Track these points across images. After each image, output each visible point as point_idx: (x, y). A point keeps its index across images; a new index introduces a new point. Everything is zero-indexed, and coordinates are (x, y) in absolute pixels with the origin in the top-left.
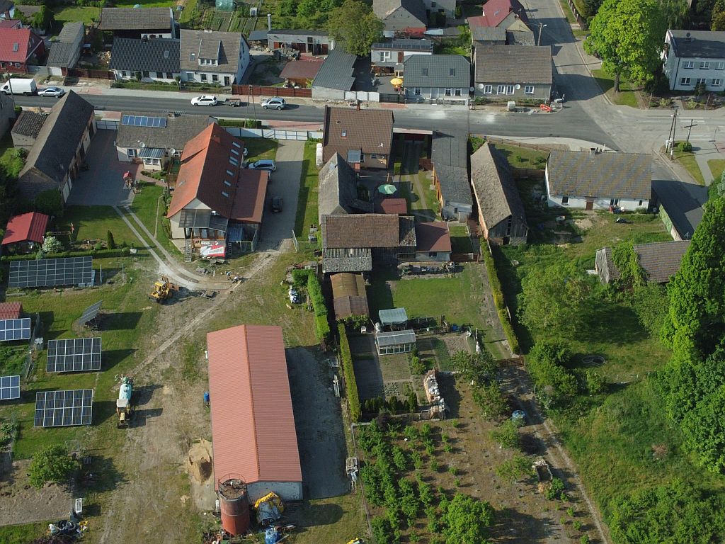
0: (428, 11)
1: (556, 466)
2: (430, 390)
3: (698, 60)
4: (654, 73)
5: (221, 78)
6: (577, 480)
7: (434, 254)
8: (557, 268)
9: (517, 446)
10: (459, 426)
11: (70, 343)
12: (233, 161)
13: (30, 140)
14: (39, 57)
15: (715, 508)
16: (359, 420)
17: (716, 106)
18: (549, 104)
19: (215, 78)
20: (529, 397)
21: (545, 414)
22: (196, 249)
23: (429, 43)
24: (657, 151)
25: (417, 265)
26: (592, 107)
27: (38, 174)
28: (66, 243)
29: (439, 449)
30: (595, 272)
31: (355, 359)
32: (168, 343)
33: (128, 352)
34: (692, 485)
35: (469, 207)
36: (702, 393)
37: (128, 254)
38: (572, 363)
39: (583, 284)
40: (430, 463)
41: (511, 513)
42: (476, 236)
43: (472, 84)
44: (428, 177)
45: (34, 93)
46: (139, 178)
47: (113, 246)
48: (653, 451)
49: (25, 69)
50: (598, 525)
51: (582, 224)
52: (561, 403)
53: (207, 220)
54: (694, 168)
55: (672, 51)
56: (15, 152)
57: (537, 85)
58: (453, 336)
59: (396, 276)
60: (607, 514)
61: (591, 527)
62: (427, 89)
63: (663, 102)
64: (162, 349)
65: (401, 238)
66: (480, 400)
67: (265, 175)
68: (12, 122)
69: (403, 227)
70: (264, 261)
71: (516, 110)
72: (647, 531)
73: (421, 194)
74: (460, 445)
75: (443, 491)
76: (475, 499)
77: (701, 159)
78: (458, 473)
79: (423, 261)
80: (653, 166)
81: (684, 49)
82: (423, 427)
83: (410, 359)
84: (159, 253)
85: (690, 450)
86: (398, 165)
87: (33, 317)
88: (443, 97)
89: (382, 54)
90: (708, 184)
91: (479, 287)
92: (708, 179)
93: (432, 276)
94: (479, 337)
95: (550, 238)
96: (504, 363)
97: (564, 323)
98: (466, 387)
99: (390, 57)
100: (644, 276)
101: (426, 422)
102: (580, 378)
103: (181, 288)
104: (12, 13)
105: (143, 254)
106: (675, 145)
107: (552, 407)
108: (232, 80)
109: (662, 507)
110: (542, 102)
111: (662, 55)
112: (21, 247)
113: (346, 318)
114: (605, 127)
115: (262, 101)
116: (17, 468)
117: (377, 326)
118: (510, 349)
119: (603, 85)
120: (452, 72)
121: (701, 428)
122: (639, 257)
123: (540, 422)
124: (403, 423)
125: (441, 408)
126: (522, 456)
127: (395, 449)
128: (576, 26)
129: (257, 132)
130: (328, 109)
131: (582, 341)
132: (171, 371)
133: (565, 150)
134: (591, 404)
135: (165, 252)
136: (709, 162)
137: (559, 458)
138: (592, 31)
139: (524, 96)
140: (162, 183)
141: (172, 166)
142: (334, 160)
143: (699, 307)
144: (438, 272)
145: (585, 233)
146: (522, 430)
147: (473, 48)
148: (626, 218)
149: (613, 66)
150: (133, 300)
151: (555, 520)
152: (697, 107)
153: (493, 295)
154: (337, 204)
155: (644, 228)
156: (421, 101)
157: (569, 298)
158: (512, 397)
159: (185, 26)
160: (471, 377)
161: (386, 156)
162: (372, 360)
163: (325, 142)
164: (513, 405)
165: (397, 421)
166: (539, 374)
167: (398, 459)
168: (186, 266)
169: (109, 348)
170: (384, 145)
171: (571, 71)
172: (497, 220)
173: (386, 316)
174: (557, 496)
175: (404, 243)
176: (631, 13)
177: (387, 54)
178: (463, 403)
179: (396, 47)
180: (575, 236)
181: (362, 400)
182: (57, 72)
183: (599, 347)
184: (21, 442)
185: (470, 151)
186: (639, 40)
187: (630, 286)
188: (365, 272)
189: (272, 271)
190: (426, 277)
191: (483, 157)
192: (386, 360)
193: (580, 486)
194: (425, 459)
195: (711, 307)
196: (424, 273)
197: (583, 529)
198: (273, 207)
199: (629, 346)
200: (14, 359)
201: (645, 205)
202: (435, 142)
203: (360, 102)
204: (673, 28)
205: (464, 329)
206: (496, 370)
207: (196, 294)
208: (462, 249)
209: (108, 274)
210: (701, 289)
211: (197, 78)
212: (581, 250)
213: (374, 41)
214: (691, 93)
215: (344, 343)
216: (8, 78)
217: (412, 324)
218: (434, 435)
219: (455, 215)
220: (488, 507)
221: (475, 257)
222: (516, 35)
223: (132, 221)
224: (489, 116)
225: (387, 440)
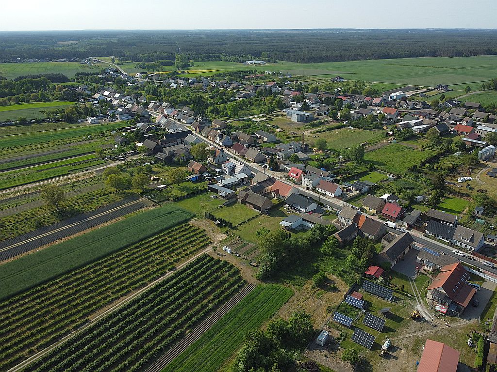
5: (469, 247)
11: (374, 317)
12: (462, 279)
13: (388, 243)
14: (401, 217)
19: (466, 246)
22: (434, 306)
27: (385, 256)
28: (386, 282)
32: (410, 335)
33: (394, 331)
37: (407, 295)
45: (395, 228)
46: (421, 270)
47: (403, 290)
49: (395, 220)
53: (443, 297)
56: (381, 245)
64: (407, 336)
67: (474, 290)
68: (384, 235)
70: (462, 323)
84: (419, 301)
87: (365, 301)
103: (423, 317)
104: (397, 201)
105: (413, 298)
108: (473, 250)
112: (370, 277)
115: (484, 262)
116: (339, 350)
129: (477, 273)
132: (407, 346)
135: (421, 301)
140: (430, 276)
141: (436, 272)
150: (403, 313)
159: (460, 224)
168: (428, 310)
169: (387, 325)
182: (405, 224)
184: (344, 342)
189: (464, 328)
198: (473, 304)
200: (353, 313)
207: (427, 322)
209: (397, 299)
211: (458, 244)
216: (388, 221)
223: (413, 285)
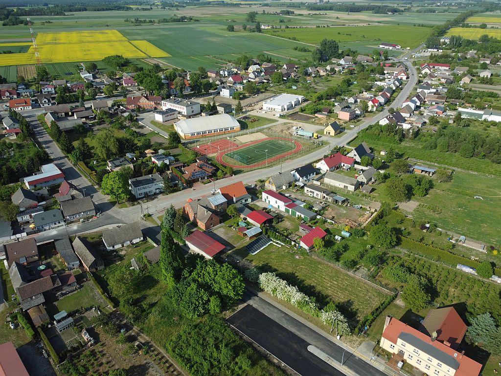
0: (37, 196)
1: (143, 342)
2: (86, 337)
3: (142, 186)
4: (129, 195)
6: (152, 343)
7: (70, 285)
8: (119, 272)
9: (126, 342)
10: (102, 345)
15: (200, 329)
16: (60, 363)
17: (153, 199)
18: (96, 216)
20: (125, 322)
21: (133, 325)
23: (41, 208)
24: (139, 219)
25: (64, 292)
26: (113, 212)
29: (97, 357)
30: (133, 268)
31: (50, 340)
34: (190, 325)
35: (78, 262)
36: (182, 294)
38: (136, 303)
39: (130, 274)
40: (95, 365)
41: (133, 368)
42: (85, 272)
43: (64, 217)
44: (58, 257)
48: (174, 320)
50: (165, 355)
51: (123, 253)
52: (137, 319)
54: (153, 221)
55: (133, 186)
57: (89, 211)
58: (88, 312)
59: (57, 299)
60: (167, 350)
61: (163, 357)
62: (46, 225)
63: (135, 203)
65: (54, 284)
66: (107, 332)
69: (54, 280)
71: (84, 222)
72: (182, 349)
73: (57, 264)
74: (105, 352)
75: (104, 373)
76: (118, 369)
77: (154, 217)
78: (108, 363)
79: (66, 289)
80: (140, 225)
81: (136, 184)
82: (87, 352)
83: (73, 329)
85: (186, 314)
86: (43, 257)
88: (54, 226)
89: (22, 217)
90: (160, 225)
91: (92, 290)
92: (159, 223)
93: (72, 293)
94: (99, 308)
95: (113, 262)
96: (111, 314)
97: (128, 290)
98: (100, 329)
99: (26, 218)
100: (150, 262)
101: (88, 350)
102: (141, 307)
106: (145, 216)
107: (134, 321)
109: (184, 338)
110: (93, 216)
111: (130, 188)
113: (40, 325)
114: (118, 217)
117: (55, 322)
118: (112, 307)
119: (113, 204)
120: (54, 216)
121: (186, 305)
122: (146, 257)
123: (132, 329)
124: (79, 355)
125: (92, 342)
126: (130, 344)
127: (79, 367)
128: (96, 187)
130: (5, 246)
131: (137, 294)
133: (107, 230)
134: (148, 314)
136: (158, 217)
137: (143, 338)
138: (103, 187)
139: (85, 216)
142: (14, 265)
143: (171, 266)
144: (74, 291)
145: (125, 256)
146: (126, 335)
147: (60, 205)
148: (137, 245)
149: (115, 197)
151: (150, 361)
152: (147, 201)
153: (98, 291)
154: (21, 281)
155: (144, 247)
156: (45, 230)
157: (127, 281)
158: (118, 325)
160: (100, 325)
161: (37, 255)
162: (58, 336)
163: (7, 259)
164: (120, 327)
165: (76, 355)
166: (125, 312)
167: (81, 370)
170: (35, 251)
171: (100, 202)
172: (90, 263)
173: (57, 317)
174: (147, 352)
175: (56, 286)
176: (114, 178)
177: (24, 217)
178: (100, 336)
179: (27, 214)
180: (121, 258)
181: (58, 354)
183: (143, 293)
185: (71, 242)
186: (121, 185)
187: (147, 268)
188: (42, 303)
190: (69, 295)
191: (77, 242)
192: (63, 334)
193: (154, 345)
194: (93, 364)
195: (175, 264)
196: (68, 294)
197: (160, 359)
199: (153, 288)
201: (142, 239)
202: (56, 243)
203: (18, 238)
204: (130, 179)
205: (91, 308)
206: (109, 317)
208: (80, 279)
210: (170, 260)
212: (125, 262)
213: (17, 214)
214: (144, 197)
215: (42, 335)
217: (69, 315)
218: (93, 353)
219: (73, 267)
220: (124, 370)
221: (87, 280)
222: (75, 196)
224: (75, 227)
225: (74, 365)
